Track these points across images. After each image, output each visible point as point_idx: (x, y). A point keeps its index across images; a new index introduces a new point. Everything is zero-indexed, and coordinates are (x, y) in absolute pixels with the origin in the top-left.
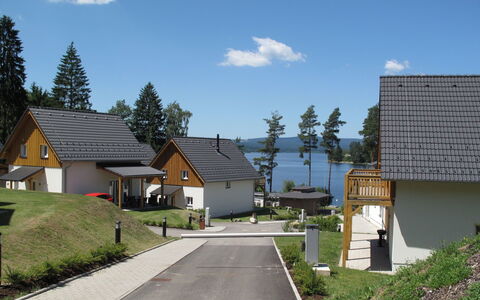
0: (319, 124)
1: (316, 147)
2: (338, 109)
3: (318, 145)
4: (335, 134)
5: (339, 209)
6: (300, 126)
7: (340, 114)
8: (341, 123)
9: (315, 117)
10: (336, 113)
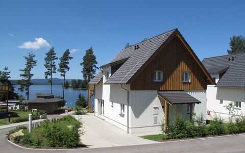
0: (57, 59)
1: (55, 72)
2: (68, 50)
3: (56, 71)
4: (67, 65)
5: (70, 108)
6: (46, 59)
7: (69, 53)
8: (70, 58)
9: (55, 54)
10: (67, 52)
